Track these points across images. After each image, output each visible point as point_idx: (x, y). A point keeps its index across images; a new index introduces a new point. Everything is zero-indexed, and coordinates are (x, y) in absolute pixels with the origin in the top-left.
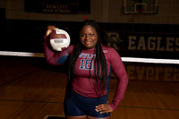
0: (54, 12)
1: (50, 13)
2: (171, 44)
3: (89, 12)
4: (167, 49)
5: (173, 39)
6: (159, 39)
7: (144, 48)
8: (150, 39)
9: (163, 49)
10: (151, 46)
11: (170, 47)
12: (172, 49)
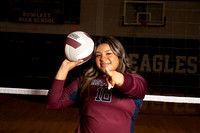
0: (33, 22)
1: (28, 22)
2: (182, 64)
3: (78, 22)
4: (178, 71)
5: (184, 58)
6: (167, 57)
7: (148, 69)
8: (155, 57)
9: (172, 70)
10: (158, 67)
11: (181, 68)
12: (183, 71)
